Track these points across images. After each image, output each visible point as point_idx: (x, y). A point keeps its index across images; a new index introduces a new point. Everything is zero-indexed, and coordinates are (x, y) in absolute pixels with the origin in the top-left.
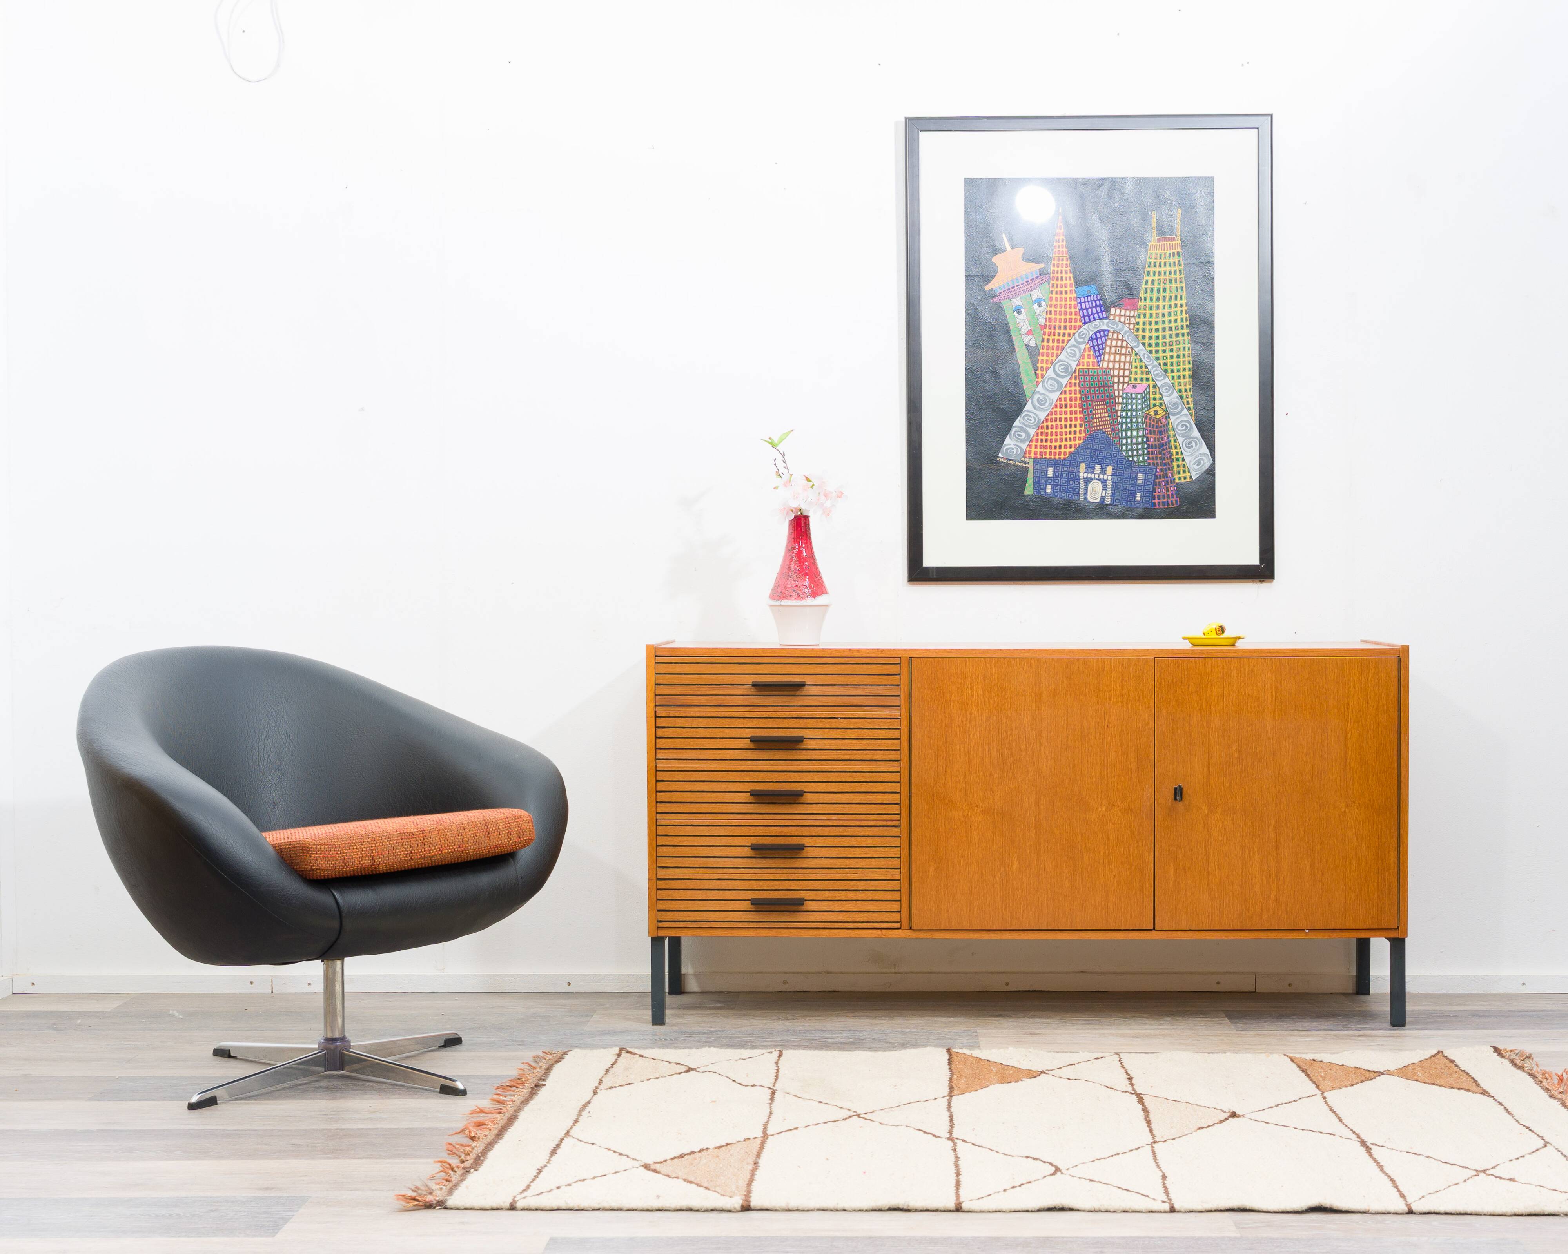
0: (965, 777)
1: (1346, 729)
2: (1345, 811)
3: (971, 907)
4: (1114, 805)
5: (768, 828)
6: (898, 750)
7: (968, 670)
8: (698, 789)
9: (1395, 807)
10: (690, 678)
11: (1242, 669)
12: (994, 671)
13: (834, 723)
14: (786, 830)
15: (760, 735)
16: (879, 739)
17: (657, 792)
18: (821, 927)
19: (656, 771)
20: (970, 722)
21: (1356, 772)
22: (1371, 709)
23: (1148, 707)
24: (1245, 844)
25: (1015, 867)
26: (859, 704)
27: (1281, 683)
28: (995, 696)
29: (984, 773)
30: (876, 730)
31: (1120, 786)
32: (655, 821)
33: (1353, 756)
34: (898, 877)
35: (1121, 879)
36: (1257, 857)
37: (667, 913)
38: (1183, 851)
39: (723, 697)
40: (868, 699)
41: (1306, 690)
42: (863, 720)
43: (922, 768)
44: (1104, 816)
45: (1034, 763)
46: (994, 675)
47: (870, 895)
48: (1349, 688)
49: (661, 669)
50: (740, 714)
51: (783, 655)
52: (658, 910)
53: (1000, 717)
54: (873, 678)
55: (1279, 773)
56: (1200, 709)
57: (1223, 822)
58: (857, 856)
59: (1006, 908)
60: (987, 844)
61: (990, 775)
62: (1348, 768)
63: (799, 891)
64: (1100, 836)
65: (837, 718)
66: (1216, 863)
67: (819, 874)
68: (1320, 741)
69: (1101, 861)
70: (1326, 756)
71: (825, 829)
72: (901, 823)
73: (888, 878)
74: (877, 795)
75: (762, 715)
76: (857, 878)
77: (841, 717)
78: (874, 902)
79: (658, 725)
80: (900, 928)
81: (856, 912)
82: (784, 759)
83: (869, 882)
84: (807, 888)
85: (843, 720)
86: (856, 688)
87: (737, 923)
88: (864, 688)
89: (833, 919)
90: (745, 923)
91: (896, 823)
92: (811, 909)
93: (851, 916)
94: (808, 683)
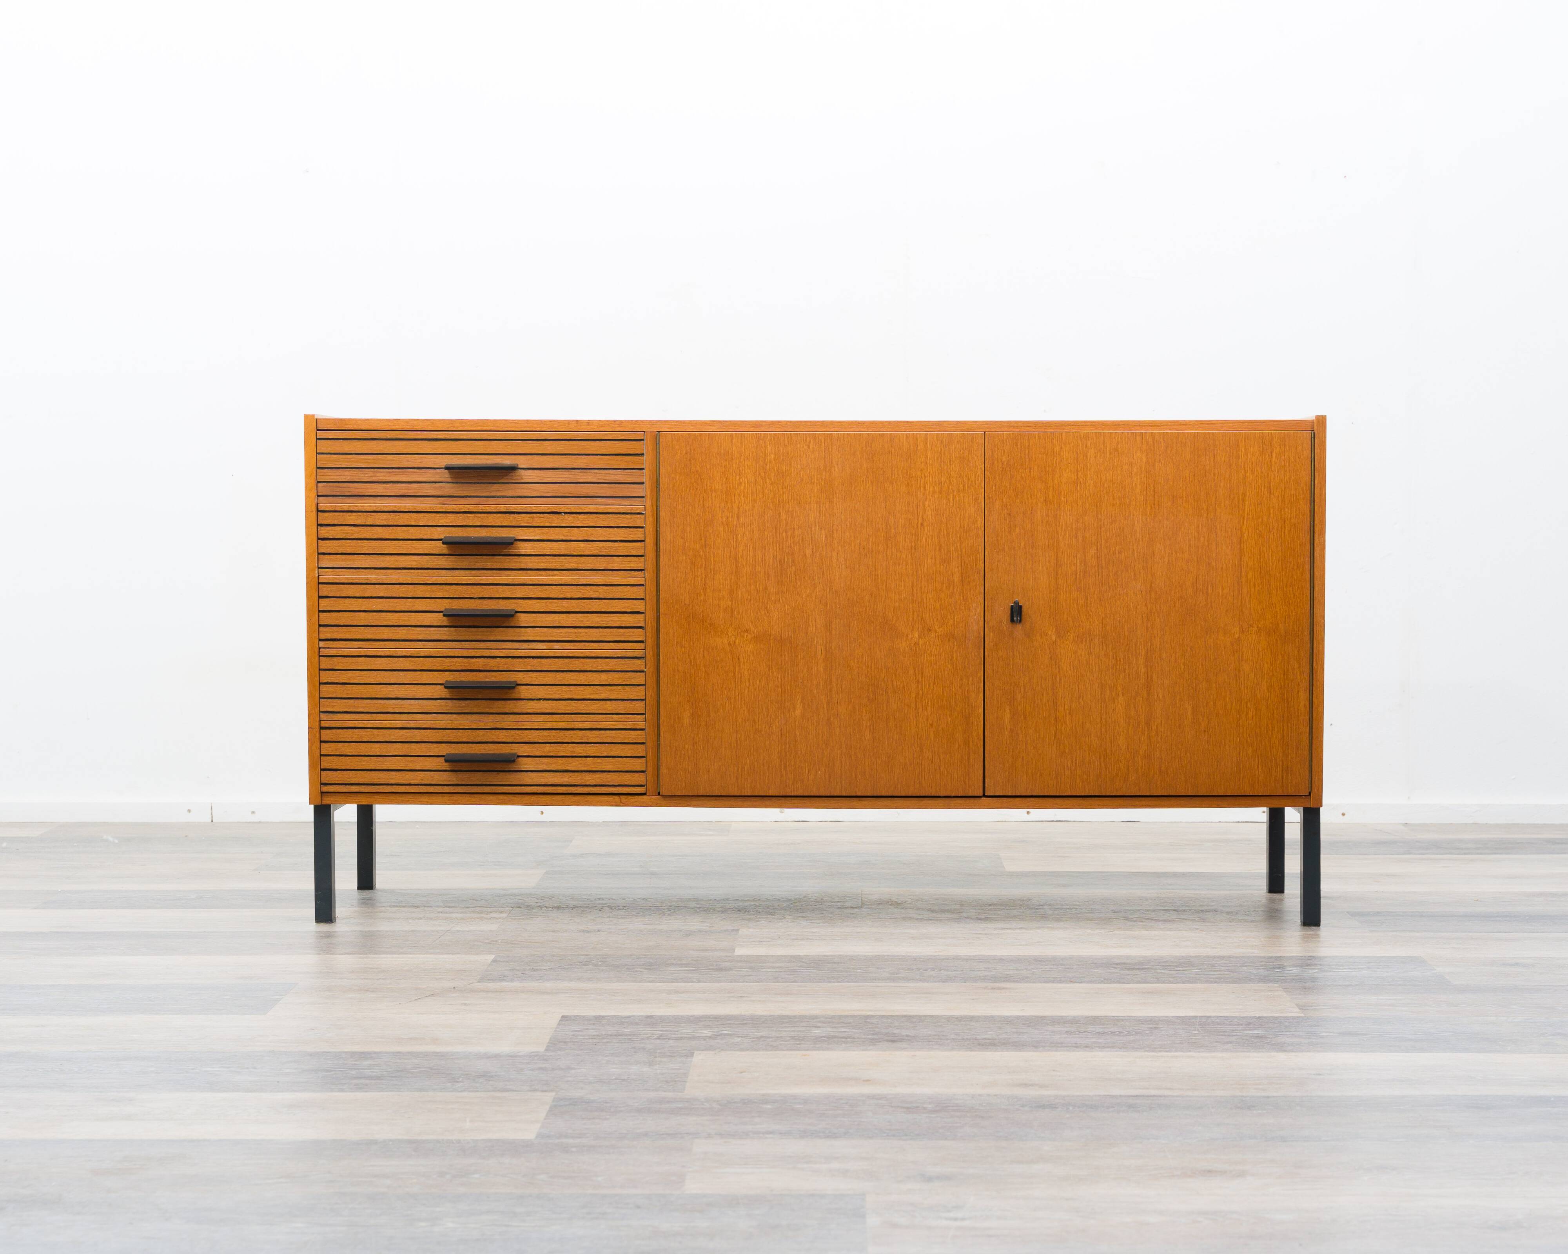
0: (731, 592)
1: (1242, 528)
2: (1239, 638)
3: (740, 766)
4: (930, 630)
5: (468, 659)
6: (642, 556)
9: (1307, 633)
10: (364, 459)
11: (1102, 446)
12: (769, 450)
13: (555, 520)
14: (492, 664)
15: (456, 535)
16: (616, 541)
17: (319, 611)
18: (539, 792)
19: (319, 583)
20: (738, 518)
21: (1254, 585)
22: (1274, 500)
23: (976, 499)
24: (1105, 680)
25: (798, 712)
26: (589, 494)
27: (1154, 466)
28: (771, 484)
29: (756, 587)
30: (611, 529)
31: (938, 605)
32: (317, 650)
33: (1251, 564)
34: (641, 725)
35: (940, 728)
36: (1121, 699)
37: (335, 773)
38: (1023, 690)
39: (407, 485)
40: (602, 487)
41: (1187, 475)
42: (595, 515)
43: (673, 579)
44: (916, 644)
45: (823, 574)
46: (770, 456)
47: (605, 750)
48: (1246, 472)
49: (324, 446)
50: (430, 507)
51: (488, 428)
52: (322, 770)
53: (777, 512)
54: (609, 460)
55: (1151, 587)
56: (1045, 500)
57: (1076, 652)
58: (588, 697)
60: (760, 682)
61: (765, 589)
62: (1243, 579)
63: (509, 745)
64: (911, 672)
65: (560, 513)
66: (1066, 707)
67: (538, 722)
68: (1206, 543)
69: (913, 705)
70: (1213, 563)
71: (544, 661)
72: (645, 653)
73: (629, 727)
74: (613, 616)
75: (459, 509)
76: (587, 727)
77: (565, 511)
78: (610, 759)
79: (321, 523)
80: (645, 794)
81: (586, 771)
82: (489, 567)
83: (603, 731)
84: (521, 741)
85: (568, 515)
86: (585, 472)
87: (428, 787)
88: (596, 473)
89: (556, 782)
90: (439, 787)
91: (639, 653)
92: (525, 768)
93: (579, 778)
94: (522, 466)
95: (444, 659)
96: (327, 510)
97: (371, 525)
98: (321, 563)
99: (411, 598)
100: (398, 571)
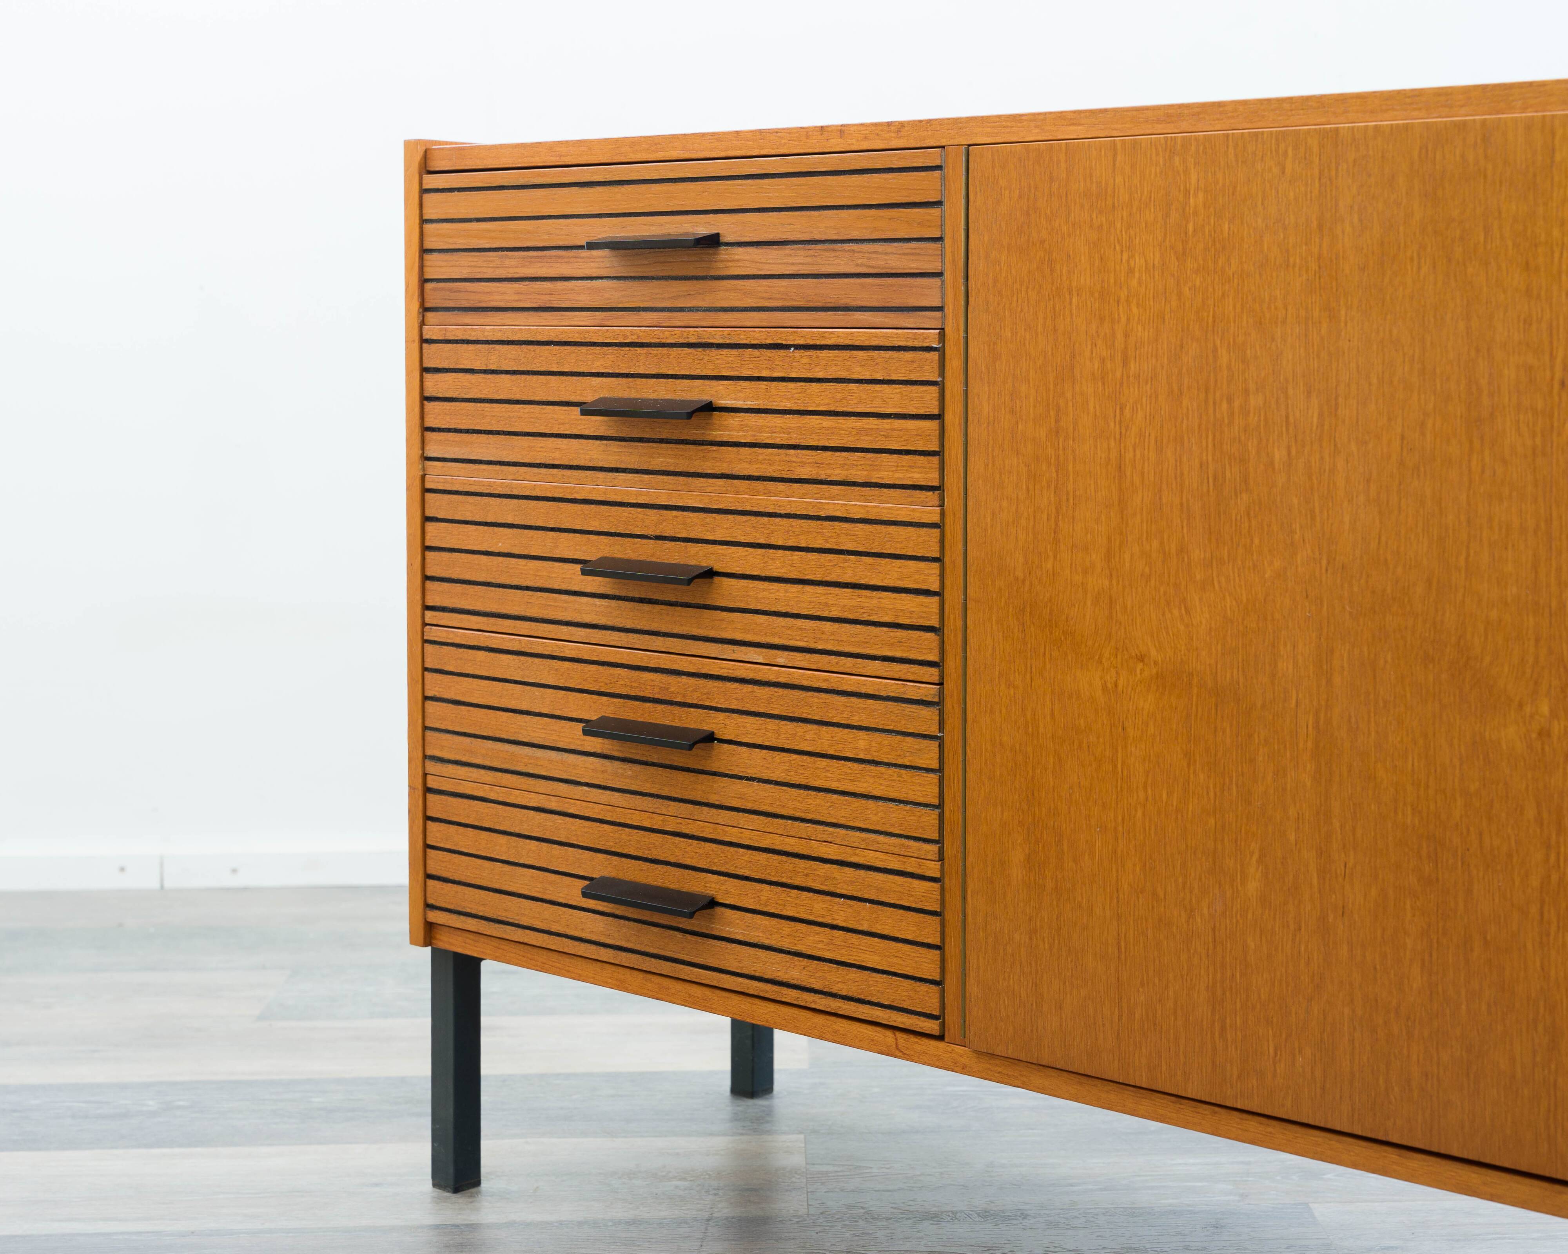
0: (1109, 554)
3: (1124, 1006)
5: (638, 673)
6: (935, 453)
7: (1119, 179)
8: (500, 547)
10: (489, 231)
12: (1194, 180)
13: (783, 364)
14: (677, 687)
15: (622, 395)
16: (887, 417)
17: (425, 548)
18: (753, 992)
19: (425, 490)
20: (1125, 362)
25: (1253, 886)
26: (843, 302)
28: (1197, 272)
29: (1162, 543)
30: (878, 387)
32: (421, 628)
34: (933, 868)
37: (445, 886)
39: (550, 285)
40: (862, 286)
42: (847, 353)
43: (993, 514)
44: (1544, 734)
45: (1313, 518)
46: (1196, 195)
47: (862, 914)
49: (435, 207)
50: (580, 332)
51: (673, 155)
52: (427, 878)
53: (1211, 347)
54: (876, 218)
58: (834, 785)
59: (1223, 1029)
60: (1170, 794)
63: (704, 875)
64: (1530, 812)
65: (787, 347)
67: (749, 830)
69: (1534, 910)
71: (760, 691)
72: (941, 693)
73: (909, 869)
74: (882, 598)
75: (625, 337)
76: (835, 858)
77: (796, 342)
78: (876, 939)
79: (427, 364)
80: (941, 1038)
81: (831, 961)
82: (672, 469)
83: (862, 873)
84: (723, 869)
85: (799, 353)
86: (834, 250)
87: (577, 943)
88: (854, 251)
89: (779, 974)
90: (593, 947)
91: (929, 692)
92: (730, 933)
93: (819, 974)
94: (726, 238)
95: (600, 668)
96: (435, 338)
97: (493, 372)
98: (427, 448)
99: (552, 529)
100: (535, 470)
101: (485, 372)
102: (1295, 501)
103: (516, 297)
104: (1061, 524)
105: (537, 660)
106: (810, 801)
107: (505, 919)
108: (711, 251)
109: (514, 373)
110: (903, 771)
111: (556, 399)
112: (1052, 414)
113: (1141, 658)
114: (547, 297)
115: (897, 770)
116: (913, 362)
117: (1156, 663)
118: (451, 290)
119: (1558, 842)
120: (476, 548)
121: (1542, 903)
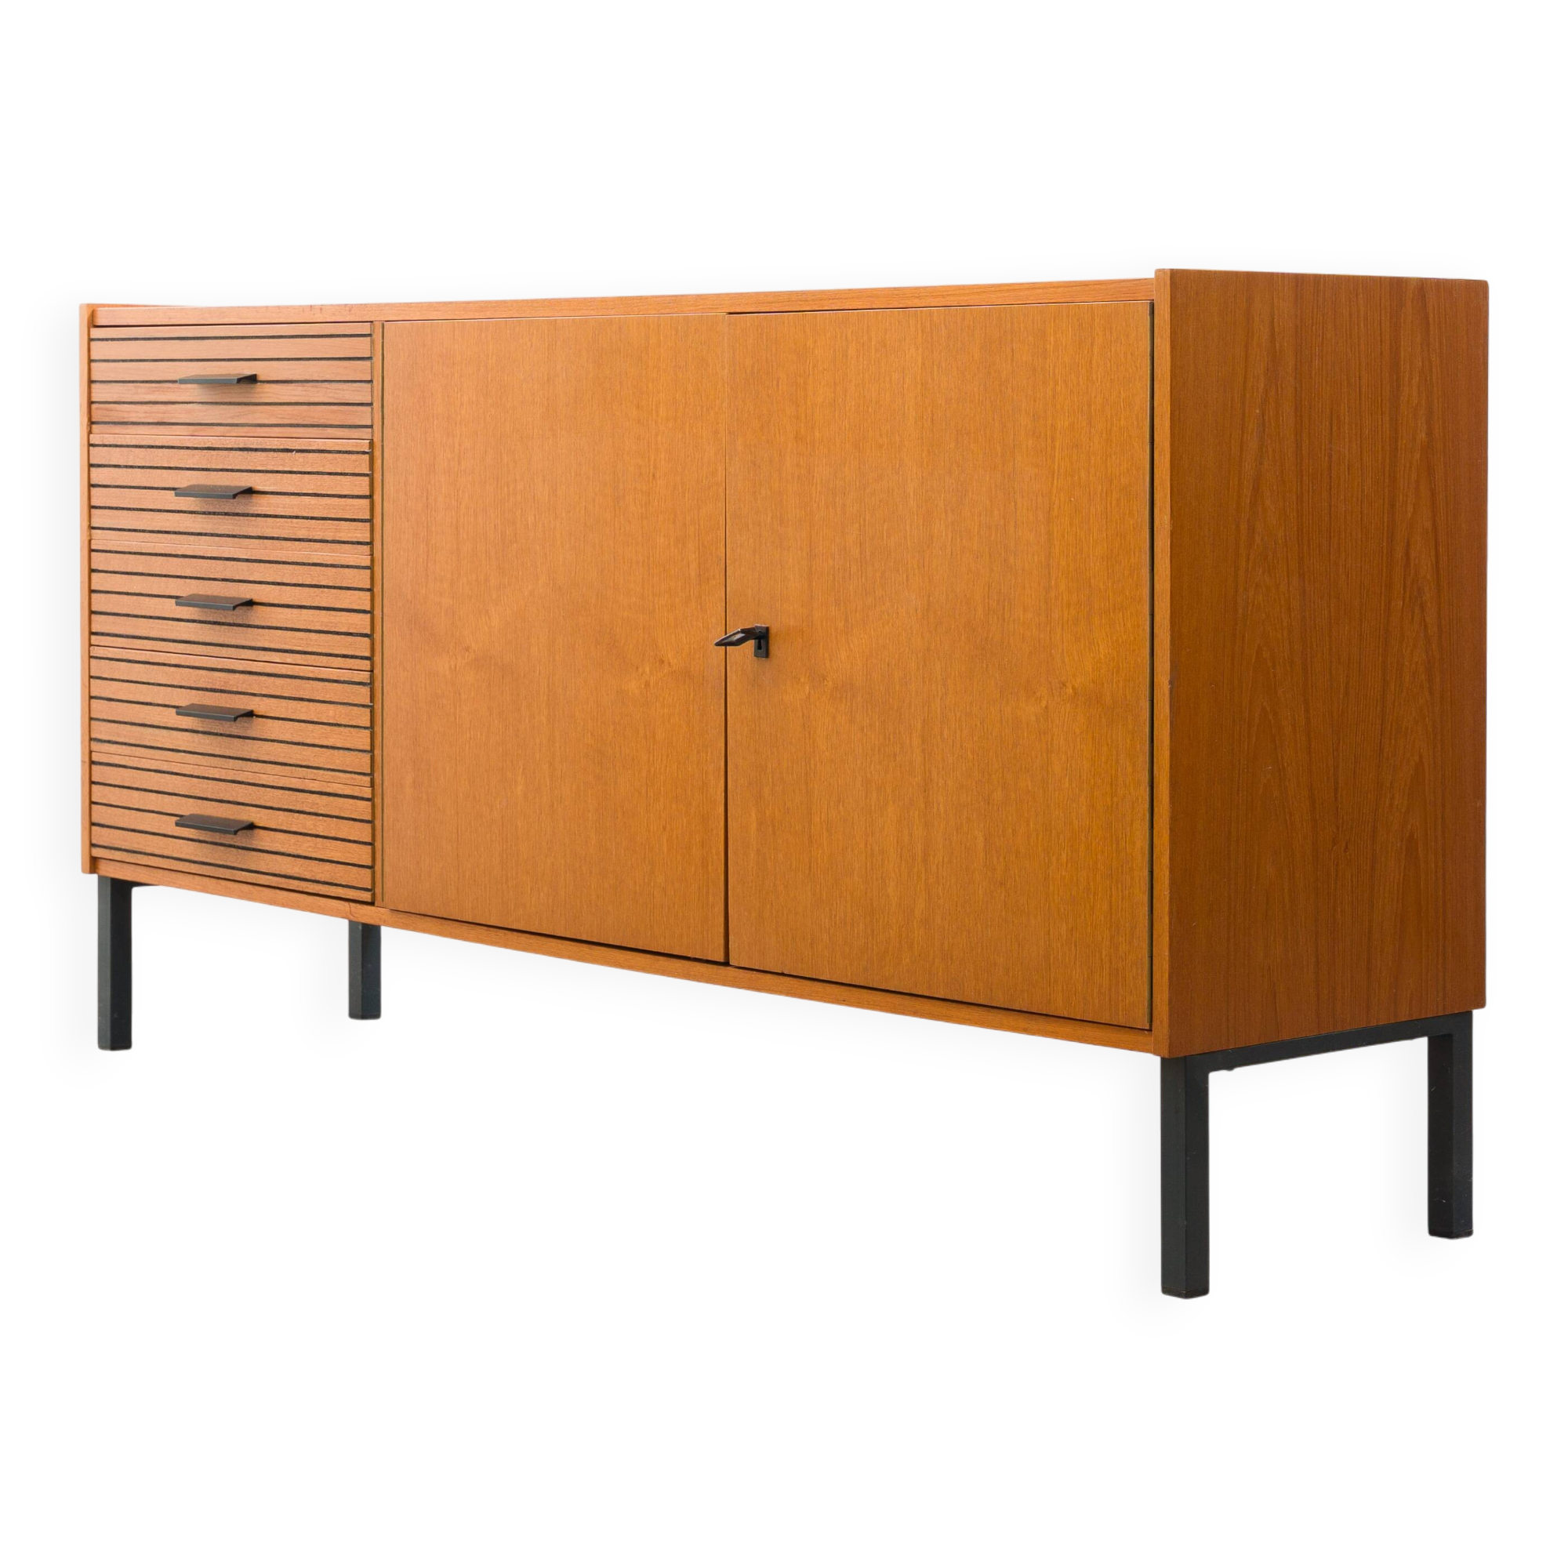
0: (452, 584)
1: (1051, 493)
2: (1047, 708)
3: (461, 871)
5: (212, 673)
6: (368, 521)
7: (456, 346)
8: (133, 589)
13: (289, 462)
14: (232, 681)
16: (343, 496)
17: (91, 591)
18: (274, 884)
19: (91, 550)
20: (459, 462)
21: (1068, 606)
24: (871, 773)
25: (520, 789)
28: (493, 405)
29: (477, 576)
30: (339, 478)
32: (88, 648)
34: (368, 792)
36: (891, 810)
37: (102, 830)
38: (770, 779)
39: (163, 407)
40: (331, 411)
42: (323, 455)
43: (398, 560)
44: (647, 684)
45: (546, 558)
46: (492, 358)
47: (333, 828)
48: (1056, 384)
49: (96, 350)
50: (181, 440)
52: (92, 824)
54: (338, 366)
55: (929, 602)
56: (796, 437)
57: (834, 718)
58: (317, 742)
59: (507, 880)
60: (481, 734)
61: (486, 580)
63: (248, 808)
65: (293, 451)
66: (823, 817)
67: (270, 775)
70: (1013, 561)
71: (279, 681)
72: (372, 677)
73: (356, 794)
74: (341, 616)
75: (205, 443)
76: (317, 790)
77: (296, 448)
78: (339, 842)
79: (92, 462)
80: (372, 904)
81: (316, 859)
82: (230, 533)
83: (331, 798)
84: (258, 803)
85: (299, 454)
86: (317, 387)
87: (178, 862)
88: (327, 388)
89: (288, 871)
90: (187, 864)
91: (364, 677)
92: (262, 846)
93: (310, 868)
94: (261, 378)
95: (191, 670)
96: (97, 443)
97: (132, 467)
98: (93, 520)
99: (165, 576)
100: (155, 535)
101: (126, 467)
102: (538, 548)
103: (144, 415)
104: (429, 564)
105: (156, 667)
106: (304, 753)
107: (138, 850)
108: (252, 386)
109: (143, 467)
110: (352, 729)
111: (167, 486)
112: (425, 494)
113: (467, 649)
114: (162, 415)
115: (350, 729)
116: (356, 461)
117: (474, 651)
118: (107, 410)
119: (653, 749)
120: (121, 590)
121: (647, 785)
